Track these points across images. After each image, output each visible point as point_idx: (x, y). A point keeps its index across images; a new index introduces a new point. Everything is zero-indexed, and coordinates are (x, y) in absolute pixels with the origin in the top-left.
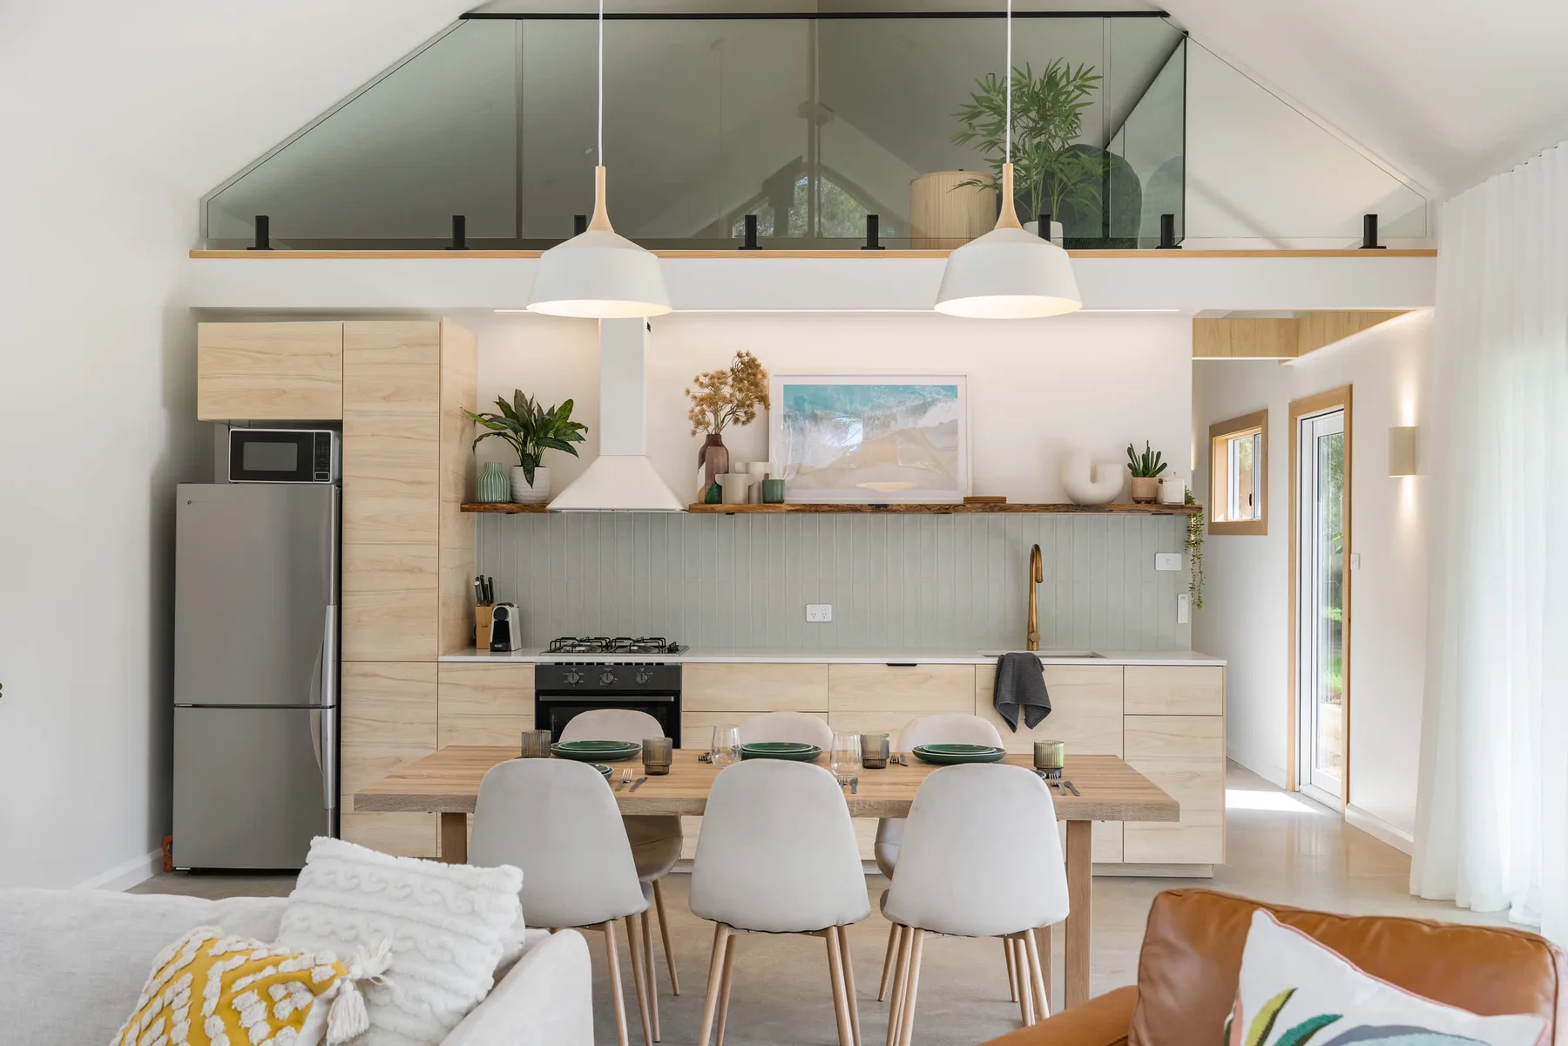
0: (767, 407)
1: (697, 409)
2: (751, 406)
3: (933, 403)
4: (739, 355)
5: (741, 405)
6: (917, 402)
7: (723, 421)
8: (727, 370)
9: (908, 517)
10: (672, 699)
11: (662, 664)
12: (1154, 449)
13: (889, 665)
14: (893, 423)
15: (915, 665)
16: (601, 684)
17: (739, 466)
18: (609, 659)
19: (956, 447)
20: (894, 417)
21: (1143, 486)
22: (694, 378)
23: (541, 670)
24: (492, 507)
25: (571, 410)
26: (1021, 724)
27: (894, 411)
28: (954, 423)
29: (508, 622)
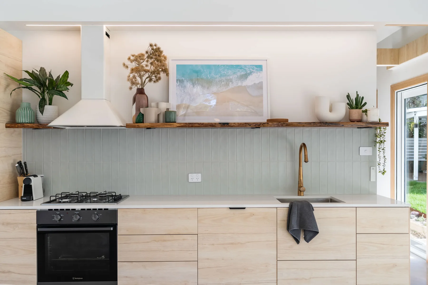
0: (168, 75)
1: (131, 75)
2: (159, 74)
3: (251, 73)
4: (151, 45)
5: (153, 73)
6: (243, 73)
7: (145, 82)
8: (144, 52)
9: (238, 130)
10: (112, 229)
11: (107, 209)
12: (361, 95)
13: (230, 208)
14: (230, 83)
15: (244, 208)
16: (73, 220)
17: (153, 104)
18: (78, 207)
19: (262, 95)
20: (231, 81)
21: (356, 114)
22: (128, 57)
23: (40, 213)
24: (22, 125)
25: (68, 77)
26: (302, 240)
27: (231, 77)
28: (261, 83)
29: (31, 186)
